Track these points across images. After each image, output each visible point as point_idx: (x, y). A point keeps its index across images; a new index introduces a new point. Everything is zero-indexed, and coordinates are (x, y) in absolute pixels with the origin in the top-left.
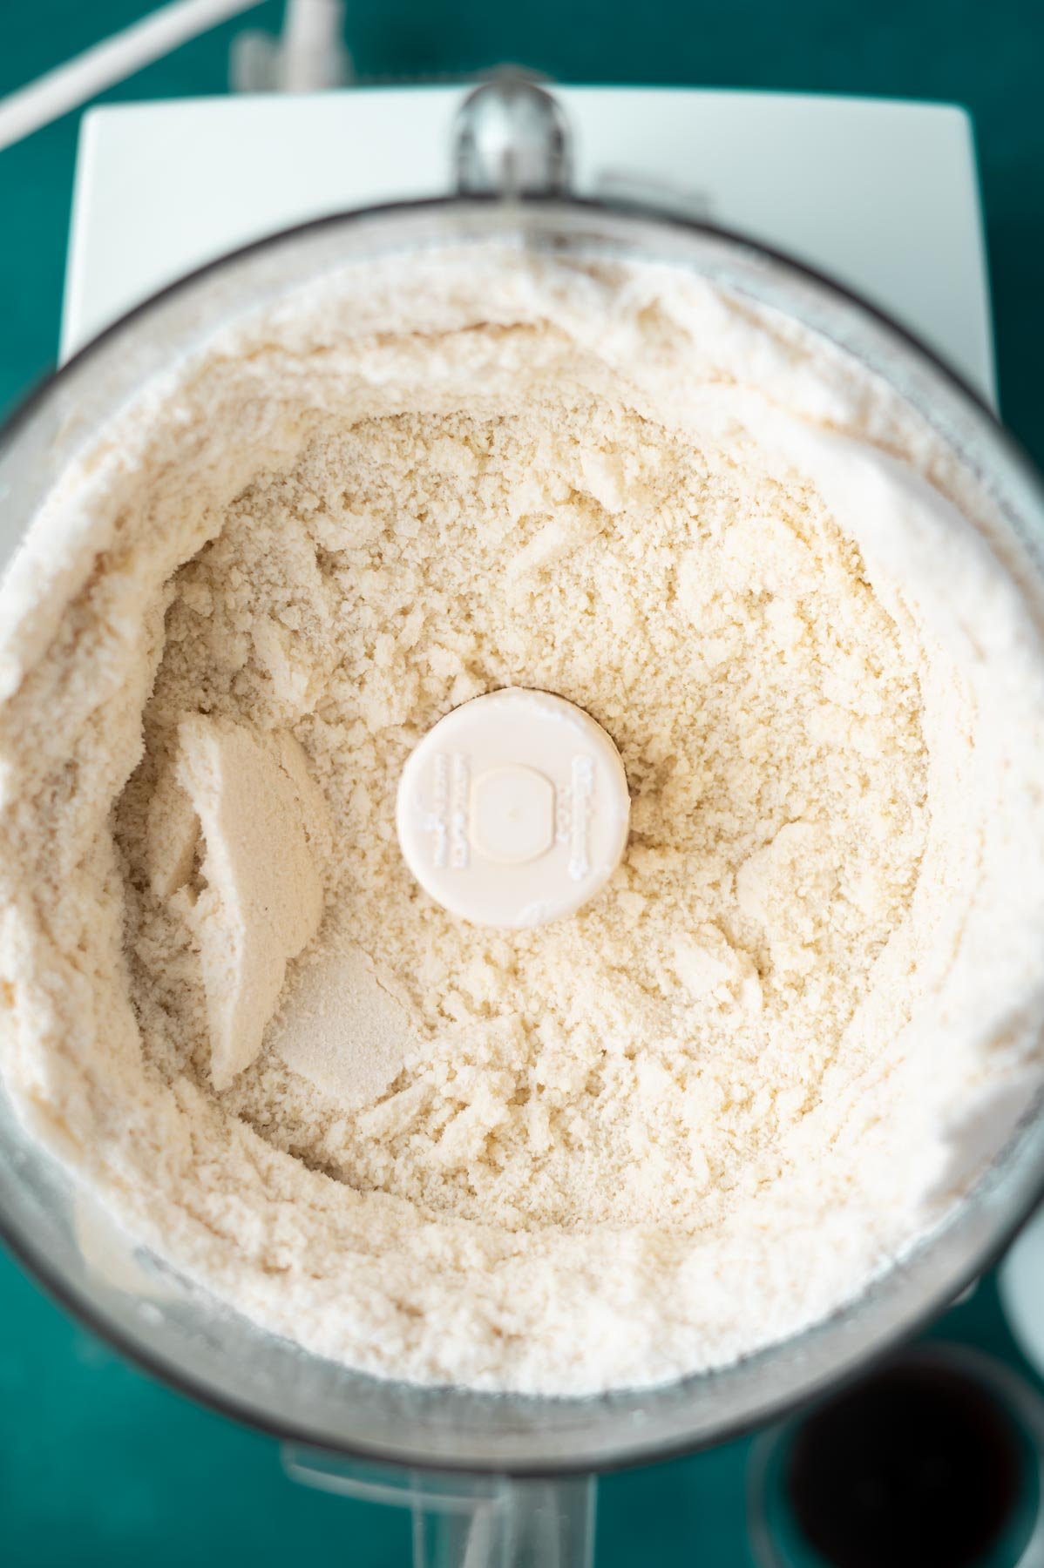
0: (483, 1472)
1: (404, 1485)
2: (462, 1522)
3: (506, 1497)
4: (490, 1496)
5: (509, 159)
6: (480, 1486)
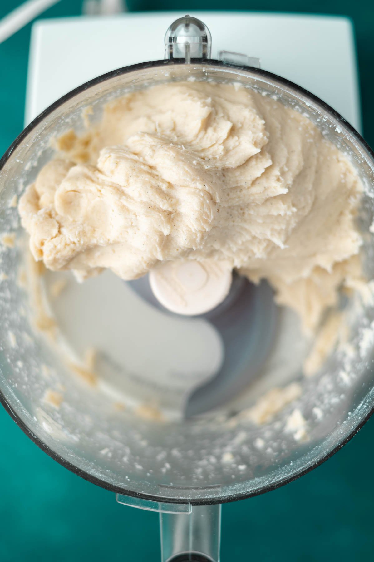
1: (156, 507)
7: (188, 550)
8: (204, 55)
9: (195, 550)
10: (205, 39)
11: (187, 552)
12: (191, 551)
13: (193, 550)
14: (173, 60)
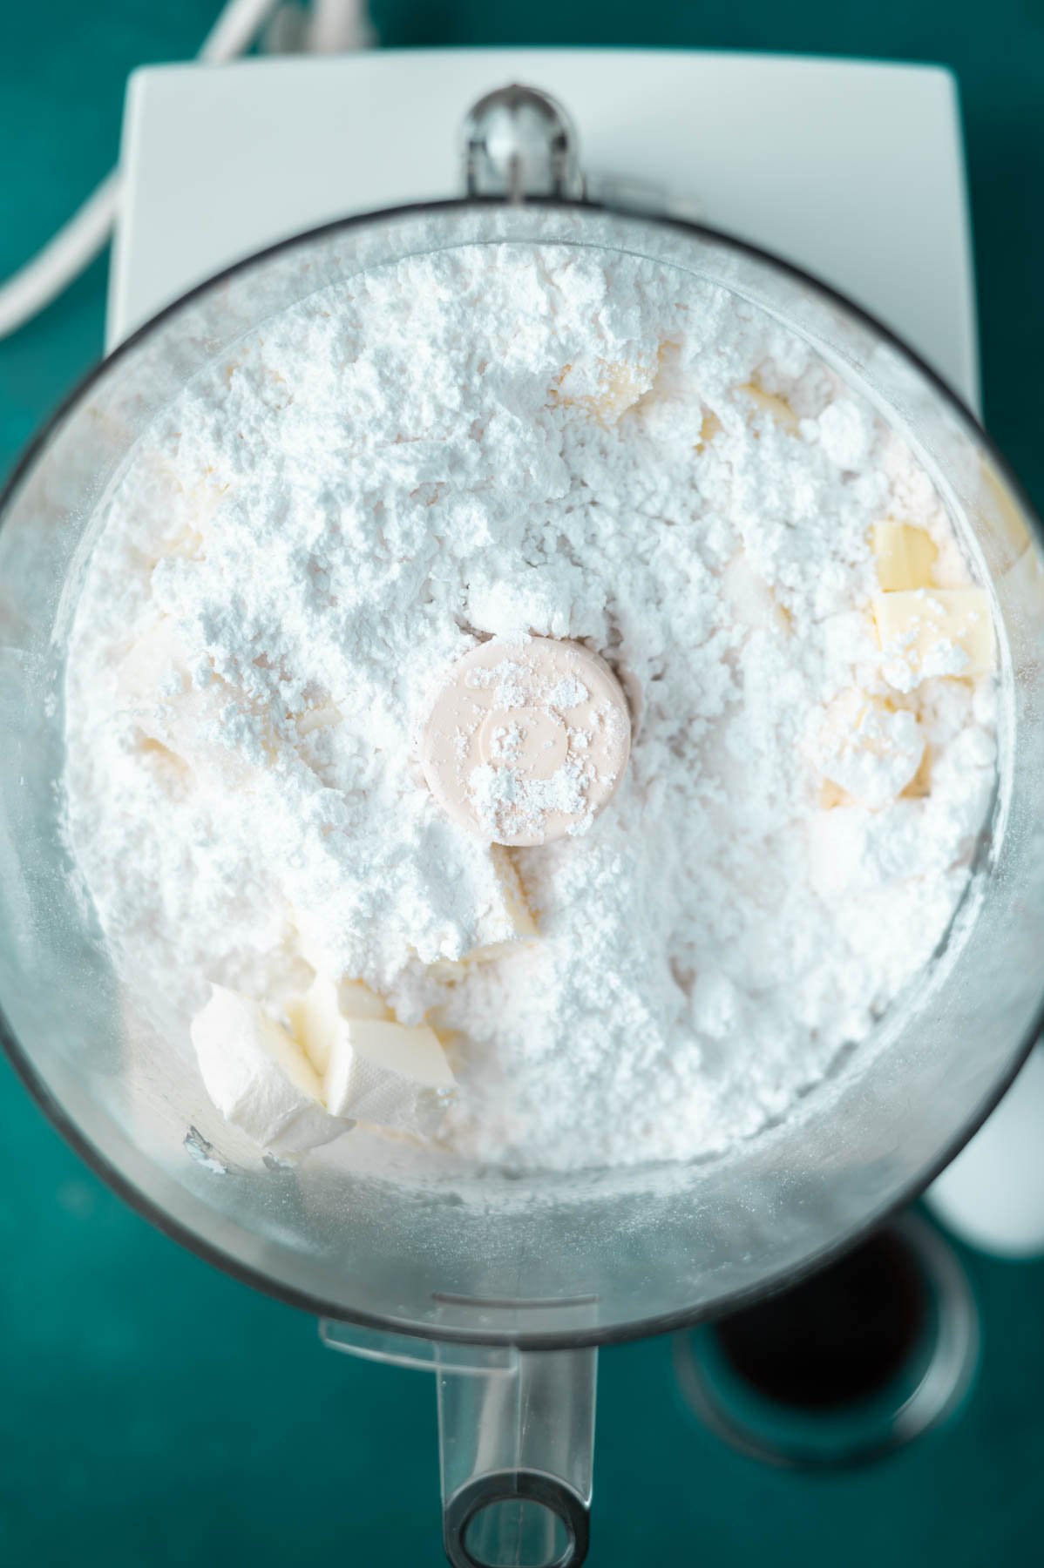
0: (499, 1342)
1: (429, 1356)
2: (480, 1383)
3: (518, 1364)
4: (505, 1365)
5: (515, 162)
6: (494, 1355)
7: (511, 1464)
8: (558, 183)
9: (528, 1467)
10: (561, 143)
11: (507, 1470)
12: (517, 1469)
13: (522, 1466)
14: (475, 199)
